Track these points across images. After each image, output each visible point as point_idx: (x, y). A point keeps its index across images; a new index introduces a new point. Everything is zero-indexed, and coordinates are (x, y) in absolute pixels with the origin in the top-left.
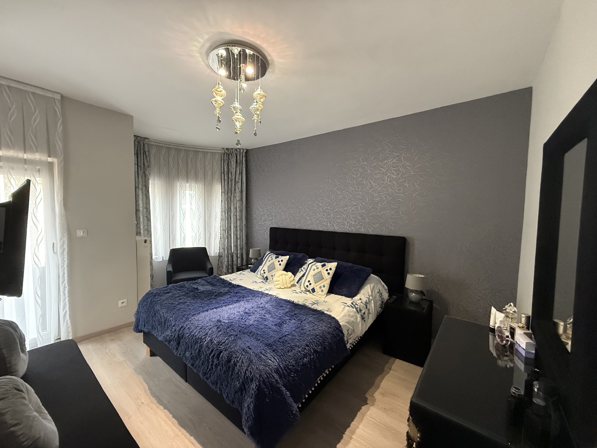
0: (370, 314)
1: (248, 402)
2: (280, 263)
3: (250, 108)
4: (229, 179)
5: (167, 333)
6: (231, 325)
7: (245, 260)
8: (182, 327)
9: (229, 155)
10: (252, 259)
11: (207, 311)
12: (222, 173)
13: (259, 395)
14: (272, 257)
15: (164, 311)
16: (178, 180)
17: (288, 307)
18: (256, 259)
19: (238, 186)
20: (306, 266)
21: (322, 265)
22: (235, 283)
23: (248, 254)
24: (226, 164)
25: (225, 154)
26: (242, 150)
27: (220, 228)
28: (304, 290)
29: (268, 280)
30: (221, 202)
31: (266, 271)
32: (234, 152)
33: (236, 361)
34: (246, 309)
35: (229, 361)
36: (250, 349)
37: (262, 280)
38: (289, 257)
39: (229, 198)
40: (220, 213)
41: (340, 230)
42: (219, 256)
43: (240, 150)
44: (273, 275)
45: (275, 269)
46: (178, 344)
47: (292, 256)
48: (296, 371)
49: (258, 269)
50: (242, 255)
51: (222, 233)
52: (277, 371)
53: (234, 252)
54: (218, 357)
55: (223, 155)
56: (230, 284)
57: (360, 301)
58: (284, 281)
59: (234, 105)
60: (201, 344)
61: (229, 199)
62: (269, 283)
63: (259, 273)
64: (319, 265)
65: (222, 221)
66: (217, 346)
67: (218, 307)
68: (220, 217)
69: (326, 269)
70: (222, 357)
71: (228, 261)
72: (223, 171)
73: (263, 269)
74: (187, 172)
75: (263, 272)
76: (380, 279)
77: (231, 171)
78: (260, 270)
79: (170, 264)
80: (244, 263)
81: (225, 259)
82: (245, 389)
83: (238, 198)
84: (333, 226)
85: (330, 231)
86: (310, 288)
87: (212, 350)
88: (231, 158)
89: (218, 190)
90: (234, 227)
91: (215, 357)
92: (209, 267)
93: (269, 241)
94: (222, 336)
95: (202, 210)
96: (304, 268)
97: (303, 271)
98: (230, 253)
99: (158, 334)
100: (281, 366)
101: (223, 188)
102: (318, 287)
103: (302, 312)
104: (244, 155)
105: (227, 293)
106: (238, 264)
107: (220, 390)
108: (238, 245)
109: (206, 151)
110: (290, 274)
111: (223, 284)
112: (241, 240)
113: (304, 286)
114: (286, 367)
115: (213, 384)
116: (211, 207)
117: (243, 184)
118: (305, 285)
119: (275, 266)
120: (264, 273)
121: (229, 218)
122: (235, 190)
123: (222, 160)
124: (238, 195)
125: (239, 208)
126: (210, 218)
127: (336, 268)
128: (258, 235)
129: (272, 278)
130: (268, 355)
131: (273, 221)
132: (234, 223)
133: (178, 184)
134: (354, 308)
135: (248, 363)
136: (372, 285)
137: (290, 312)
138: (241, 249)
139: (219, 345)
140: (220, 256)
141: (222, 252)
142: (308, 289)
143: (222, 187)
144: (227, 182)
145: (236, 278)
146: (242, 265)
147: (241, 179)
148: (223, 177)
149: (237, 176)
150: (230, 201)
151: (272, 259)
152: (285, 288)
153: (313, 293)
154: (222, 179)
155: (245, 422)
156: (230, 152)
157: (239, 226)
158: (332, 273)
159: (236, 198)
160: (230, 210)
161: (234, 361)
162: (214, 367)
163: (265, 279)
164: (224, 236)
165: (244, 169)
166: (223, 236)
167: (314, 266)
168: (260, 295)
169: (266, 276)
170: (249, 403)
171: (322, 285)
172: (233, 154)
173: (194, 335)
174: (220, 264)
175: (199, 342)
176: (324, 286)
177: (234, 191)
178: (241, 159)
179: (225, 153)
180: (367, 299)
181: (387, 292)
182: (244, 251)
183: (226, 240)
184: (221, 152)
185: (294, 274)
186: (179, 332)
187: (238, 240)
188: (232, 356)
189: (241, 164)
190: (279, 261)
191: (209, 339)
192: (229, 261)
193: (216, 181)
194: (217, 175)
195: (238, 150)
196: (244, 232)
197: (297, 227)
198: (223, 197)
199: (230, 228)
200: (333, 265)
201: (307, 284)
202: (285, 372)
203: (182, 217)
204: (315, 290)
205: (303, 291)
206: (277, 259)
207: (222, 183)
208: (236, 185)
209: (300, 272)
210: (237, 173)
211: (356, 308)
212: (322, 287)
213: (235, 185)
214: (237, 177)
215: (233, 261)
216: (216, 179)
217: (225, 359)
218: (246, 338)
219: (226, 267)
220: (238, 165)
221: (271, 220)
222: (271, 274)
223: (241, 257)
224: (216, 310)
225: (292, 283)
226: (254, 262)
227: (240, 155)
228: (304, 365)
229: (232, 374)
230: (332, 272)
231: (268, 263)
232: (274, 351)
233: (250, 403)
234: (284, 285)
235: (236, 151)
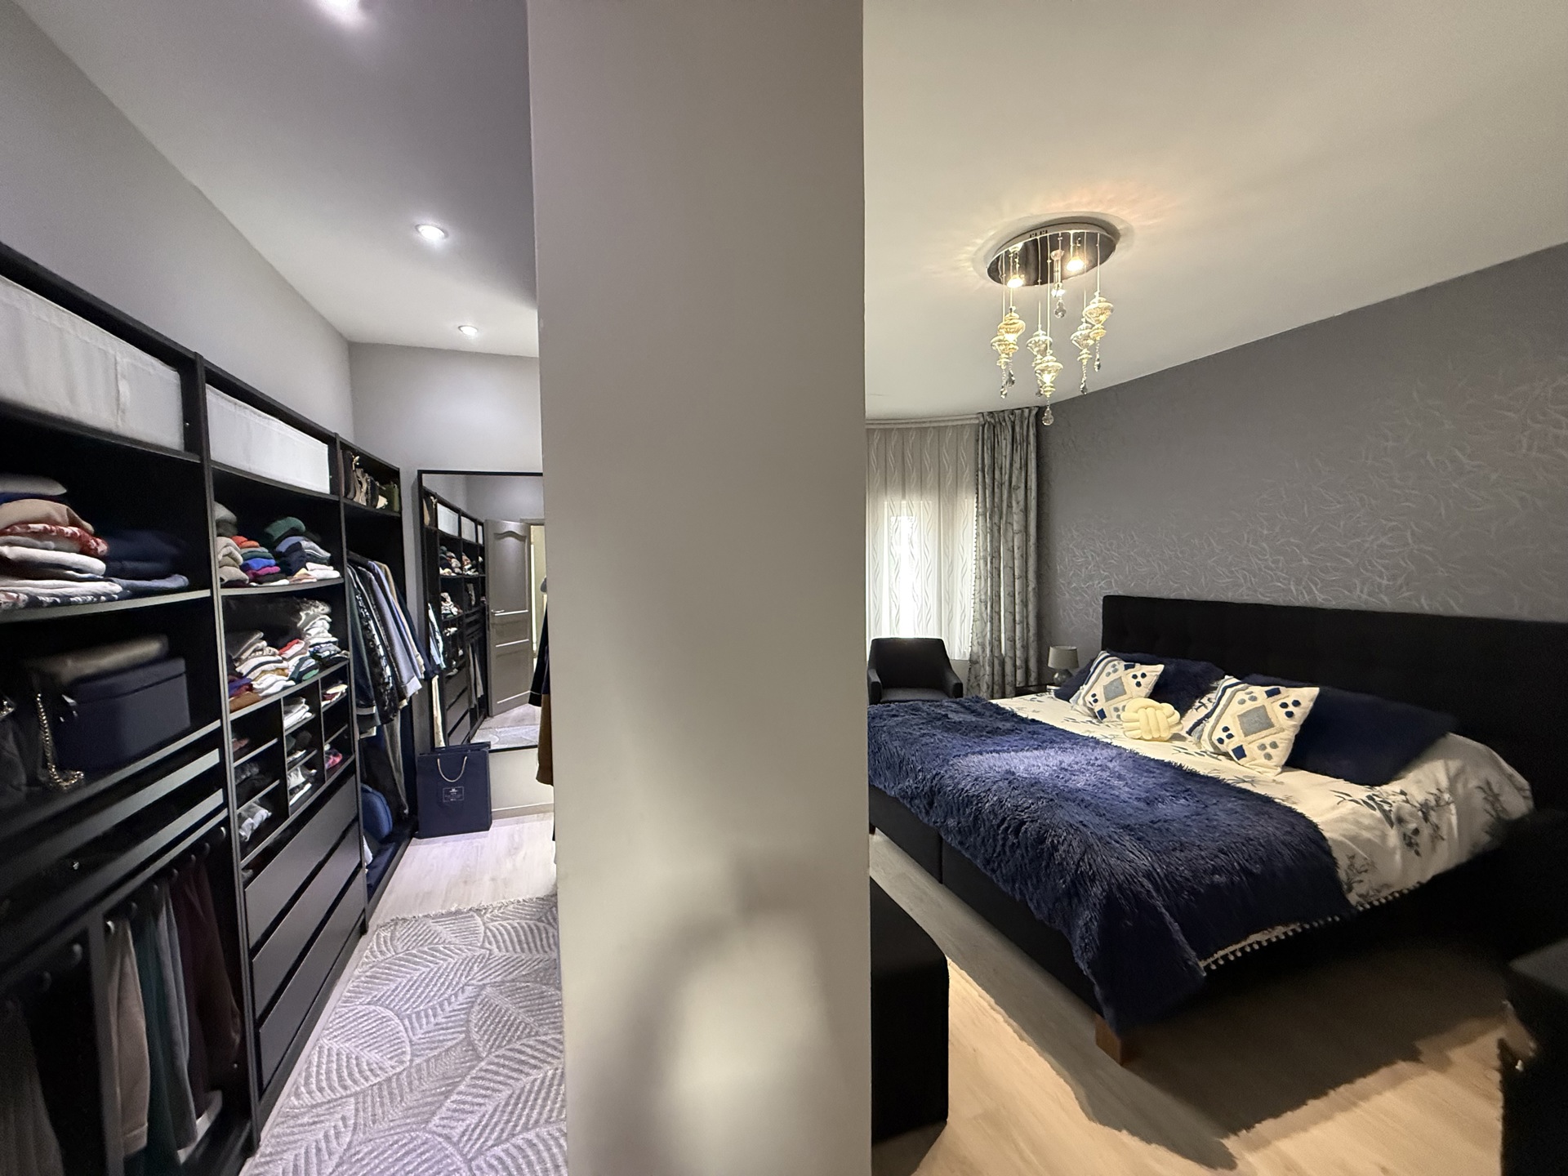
0: (1443, 839)
1: (1086, 919)
2: (1138, 680)
3: (1072, 337)
4: (996, 483)
5: (907, 784)
6: (1036, 783)
7: (1033, 675)
8: (937, 774)
9: (994, 427)
10: (1054, 671)
11: (981, 754)
12: (977, 471)
13: (1110, 908)
14: (1114, 666)
15: (896, 743)
16: (886, 493)
17: (1168, 774)
18: (1067, 672)
19: (1017, 497)
20: (1213, 696)
21: (1266, 692)
22: (1024, 716)
23: (1042, 659)
24: (987, 449)
25: (986, 426)
26: (1027, 411)
27: (973, 597)
28: (1212, 750)
29: (1105, 720)
30: (975, 536)
31: (1100, 696)
32: (1007, 419)
33: (1056, 842)
34: (1061, 763)
35: (1041, 840)
36: (1084, 825)
37: (1090, 719)
38: (1164, 668)
39: (994, 526)
40: (974, 562)
41: (1333, 604)
42: (970, 660)
43: (1023, 412)
44: (1121, 708)
45: (1125, 693)
46: (931, 804)
47: (1172, 668)
48: (1193, 892)
49: (1078, 692)
50: (1026, 661)
51: (978, 609)
52: (1148, 875)
53: (1006, 654)
54: (1017, 832)
55: (981, 428)
56: (1014, 715)
57: (1403, 797)
58: (1152, 723)
59: (1037, 339)
60: (980, 805)
61: (996, 528)
62: (1107, 726)
63: (1081, 701)
64: (1259, 691)
65: (978, 581)
66: (1013, 814)
67: (1000, 751)
68: (974, 571)
69: (1280, 702)
70: (1026, 832)
71: (993, 674)
72: (980, 466)
73: (1091, 693)
74: (903, 476)
75: (1092, 699)
76: (1495, 753)
77: (1000, 463)
78: (1082, 695)
79: (872, 670)
80: (1033, 680)
81: (985, 670)
82: (1077, 894)
83: (1016, 527)
84: (1310, 592)
85: (1297, 605)
86: (1229, 746)
87: (1004, 819)
88: (999, 433)
89: (968, 508)
90: (1009, 594)
91: (1011, 831)
92: (955, 682)
93: (1101, 631)
94: (1022, 796)
95: (932, 555)
96: (1209, 700)
97: (1206, 707)
98: (996, 654)
99: (887, 785)
100: (1158, 870)
101: (980, 505)
102: (1255, 746)
103: (1207, 789)
104: (1031, 421)
105: (1013, 731)
106: (1018, 683)
107: (1021, 893)
108: (1017, 638)
109: (942, 424)
110: (1168, 708)
111: (999, 714)
112: (1025, 626)
113: (1210, 739)
114: (1169, 876)
115: (1005, 881)
116: (953, 548)
117: (1029, 491)
118: (1215, 738)
119: (1125, 688)
120: (1096, 701)
121: (995, 574)
122: (1010, 506)
123: (978, 440)
124: (1017, 519)
125: (1018, 548)
126: (949, 577)
127: (1315, 704)
128: (1069, 615)
129: (1116, 714)
130: (1127, 844)
131: (1113, 581)
132: (1008, 586)
133: (886, 503)
134: (1374, 809)
135: (1083, 849)
136: (1454, 765)
137: (1173, 784)
138: (1026, 647)
139: (1016, 810)
140: (973, 662)
141: (978, 653)
142: (1222, 747)
143: (977, 502)
144: (991, 490)
145: (1024, 706)
146: (1027, 685)
147: (1023, 481)
148: (980, 480)
149: (1016, 473)
150: (996, 534)
151: (1115, 671)
152: (1153, 739)
153: (1239, 759)
154: (977, 485)
155: (1080, 952)
156: (997, 420)
157: (1019, 593)
158: (1300, 715)
159: (1012, 525)
160: (997, 554)
161: (1053, 841)
162: (1007, 849)
163: (1096, 717)
164: (982, 617)
165: (1033, 456)
166: (981, 614)
167: (1243, 692)
168: (1091, 744)
169: (1100, 709)
170: (1088, 919)
171: (1267, 741)
172: (1004, 424)
173: (963, 789)
174: (972, 680)
175: (976, 802)
176: (1274, 745)
177: (1007, 509)
178: (1025, 433)
179: (985, 424)
180: (1432, 799)
181: (1525, 797)
182: (1032, 652)
183: (989, 624)
184: (977, 422)
185: (1182, 708)
186: (932, 782)
187: (1017, 627)
188: (1047, 831)
189: (1025, 444)
190: (1135, 677)
191: (995, 799)
192: (995, 672)
193: (964, 489)
194: (968, 475)
195: (1017, 412)
196: (1031, 607)
197: (1185, 594)
198: (980, 525)
199: (997, 598)
200: (1307, 695)
201: (1219, 733)
202: (1166, 882)
203: (893, 570)
204: (1246, 753)
205: (1208, 753)
206: (1129, 670)
207: (977, 493)
208: (1014, 496)
209: (1197, 709)
210: (1014, 468)
211: (1383, 811)
212: (1268, 746)
213: (1010, 496)
214: (1014, 475)
215: (1003, 675)
216: (964, 486)
217: (1031, 835)
218: (1073, 808)
219: (988, 688)
220: (1017, 447)
221: (1106, 577)
222: (1115, 706)
223: (1024, 667)
224: (997, 755)
225: (1175, 730)
226: (1059, 679)
227: (1022, 422)
228: (1214, 886)
229: (1047, 866)
230: (1300, 713)
231: (1105, 680)
232: (1139, 839)
233: (1090, 919)
234: (1150, 732)
235: (1012, 414)
